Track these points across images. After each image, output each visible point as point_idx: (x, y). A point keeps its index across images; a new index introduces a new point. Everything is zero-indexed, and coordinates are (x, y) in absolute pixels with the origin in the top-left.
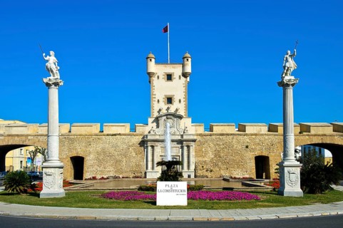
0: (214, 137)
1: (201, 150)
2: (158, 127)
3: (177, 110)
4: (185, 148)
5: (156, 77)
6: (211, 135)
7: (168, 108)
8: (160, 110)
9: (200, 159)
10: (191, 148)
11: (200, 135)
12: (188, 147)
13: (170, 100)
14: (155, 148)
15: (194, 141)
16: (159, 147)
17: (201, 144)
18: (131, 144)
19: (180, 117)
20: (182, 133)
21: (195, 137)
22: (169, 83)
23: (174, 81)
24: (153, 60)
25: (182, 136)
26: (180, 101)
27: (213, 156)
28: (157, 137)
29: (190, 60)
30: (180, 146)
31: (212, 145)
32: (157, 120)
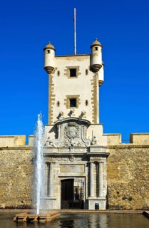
0: (134, 150)
1: (115, 169)
2: (57, 137)
3: (82, 114)
4: (93, 166)
5: (56, 72)
6: (129, 148)
7: (71, 112)
8: (60, 115)
9: (115, 181)
10: (101, 165)
11: (114, 147)
12: (97, 164)
13: (73, 102)
14: (52, 165)
15: (106, 155)
16: (57, 165)
17: (116, 160)
18: (20, 160)
19: (87, 124)
20: (89, 145)
21: (107, 151)
22: (73, 79)
23: (79, 76)
24: (52, 52)
25: (89, 149)
26: (87, 103)
27: (132, 178)
28: (55, 151)
29: (100, 48)
30: (85, 162)
31: (131, 162)
32: (55, 129)
